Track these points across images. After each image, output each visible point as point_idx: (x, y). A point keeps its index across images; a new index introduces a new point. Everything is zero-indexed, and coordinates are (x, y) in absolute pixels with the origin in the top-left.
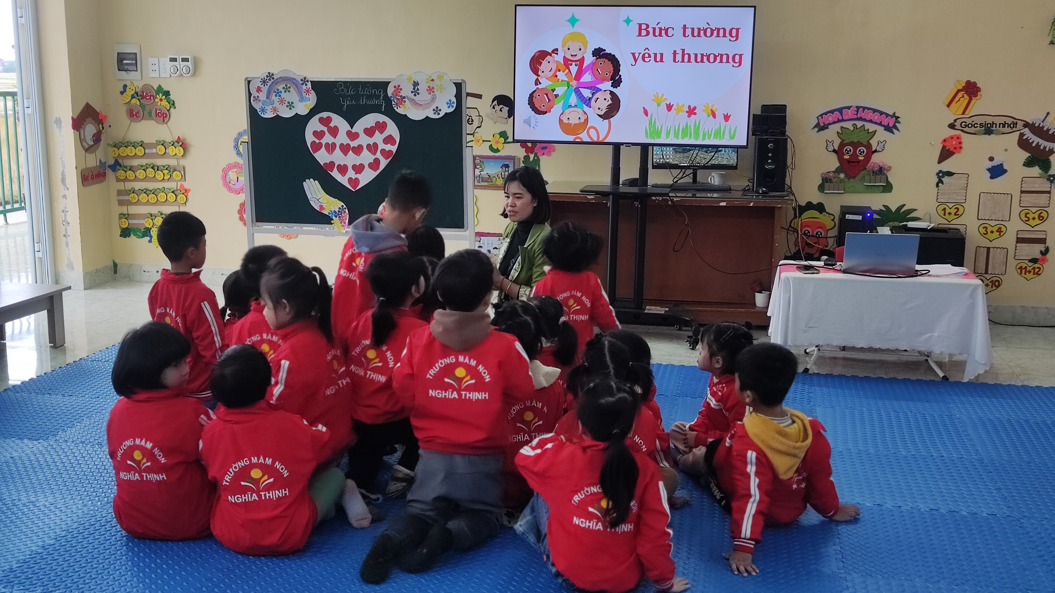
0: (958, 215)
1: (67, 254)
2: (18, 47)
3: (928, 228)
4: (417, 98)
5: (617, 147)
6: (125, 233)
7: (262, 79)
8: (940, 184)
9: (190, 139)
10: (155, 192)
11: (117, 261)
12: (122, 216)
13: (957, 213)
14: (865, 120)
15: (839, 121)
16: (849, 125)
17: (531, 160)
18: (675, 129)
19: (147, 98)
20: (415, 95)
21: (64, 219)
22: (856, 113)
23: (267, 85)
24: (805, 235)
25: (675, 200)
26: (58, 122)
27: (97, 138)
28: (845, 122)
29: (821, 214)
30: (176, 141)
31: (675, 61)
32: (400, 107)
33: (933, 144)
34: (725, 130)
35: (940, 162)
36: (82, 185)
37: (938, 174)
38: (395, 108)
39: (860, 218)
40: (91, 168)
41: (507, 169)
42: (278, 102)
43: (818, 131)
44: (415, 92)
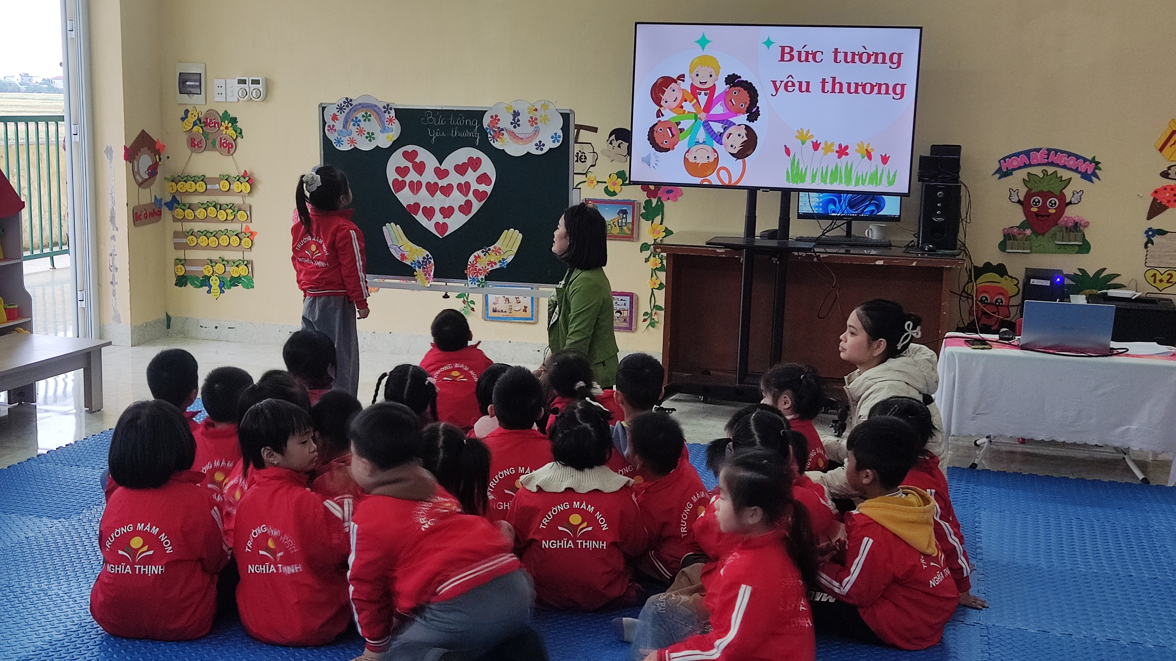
0: (1171, 282)
1: (114, 305)
2: (66, 64)
3: (1133, 298)
4: (517, 131)
5: (753, 192)
6: (181, 281)
7: (338, 105)
8: (1149, 245)
9: (258, 175)
10: (216, 235)
11: (171, 314)
12: (178, 261)
13: (1171, 281)
14: (1057, 165)
15: (1025, 166)
16: (1037, 171)
17: (653, 205)
18: (822, 172)
19: (211, 125)
20: (515, 127)
21: (111, 264)
22: (1046, 156)
23: (344, 112)
24: (982, 303)
25: (821, 256)
26: (109, 151)
27: (153, 171)
28: (1033, 168)
29: (1002, 277)
30: (242, 176)
31: (823, 91)
32: (497, 141)
33: (1141, 195)
34: (882, 174)
35: (1149, 218)
36: (133, 224)
37: (1147, 232)
38: (492, 142)
39: (1047, 283)
40: (144, 205)
41: (624, 216)
42: (357, 132)
43: (1000, 178)
44: (515, 123)
